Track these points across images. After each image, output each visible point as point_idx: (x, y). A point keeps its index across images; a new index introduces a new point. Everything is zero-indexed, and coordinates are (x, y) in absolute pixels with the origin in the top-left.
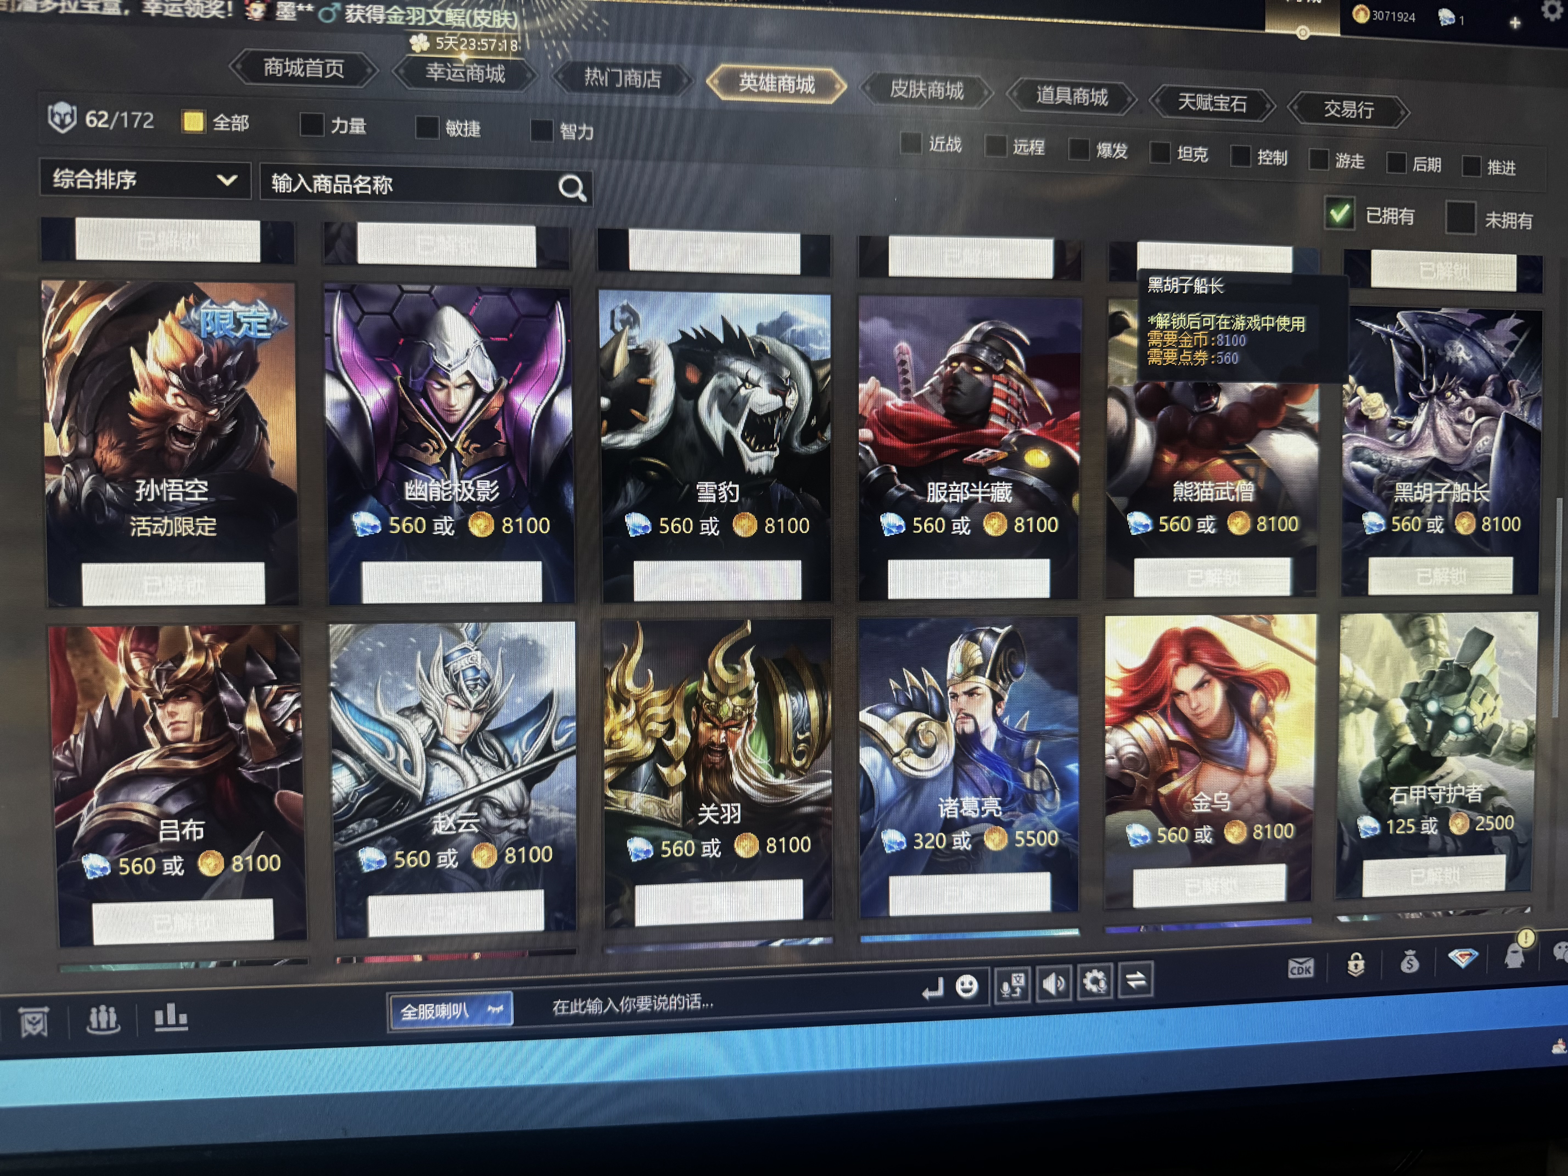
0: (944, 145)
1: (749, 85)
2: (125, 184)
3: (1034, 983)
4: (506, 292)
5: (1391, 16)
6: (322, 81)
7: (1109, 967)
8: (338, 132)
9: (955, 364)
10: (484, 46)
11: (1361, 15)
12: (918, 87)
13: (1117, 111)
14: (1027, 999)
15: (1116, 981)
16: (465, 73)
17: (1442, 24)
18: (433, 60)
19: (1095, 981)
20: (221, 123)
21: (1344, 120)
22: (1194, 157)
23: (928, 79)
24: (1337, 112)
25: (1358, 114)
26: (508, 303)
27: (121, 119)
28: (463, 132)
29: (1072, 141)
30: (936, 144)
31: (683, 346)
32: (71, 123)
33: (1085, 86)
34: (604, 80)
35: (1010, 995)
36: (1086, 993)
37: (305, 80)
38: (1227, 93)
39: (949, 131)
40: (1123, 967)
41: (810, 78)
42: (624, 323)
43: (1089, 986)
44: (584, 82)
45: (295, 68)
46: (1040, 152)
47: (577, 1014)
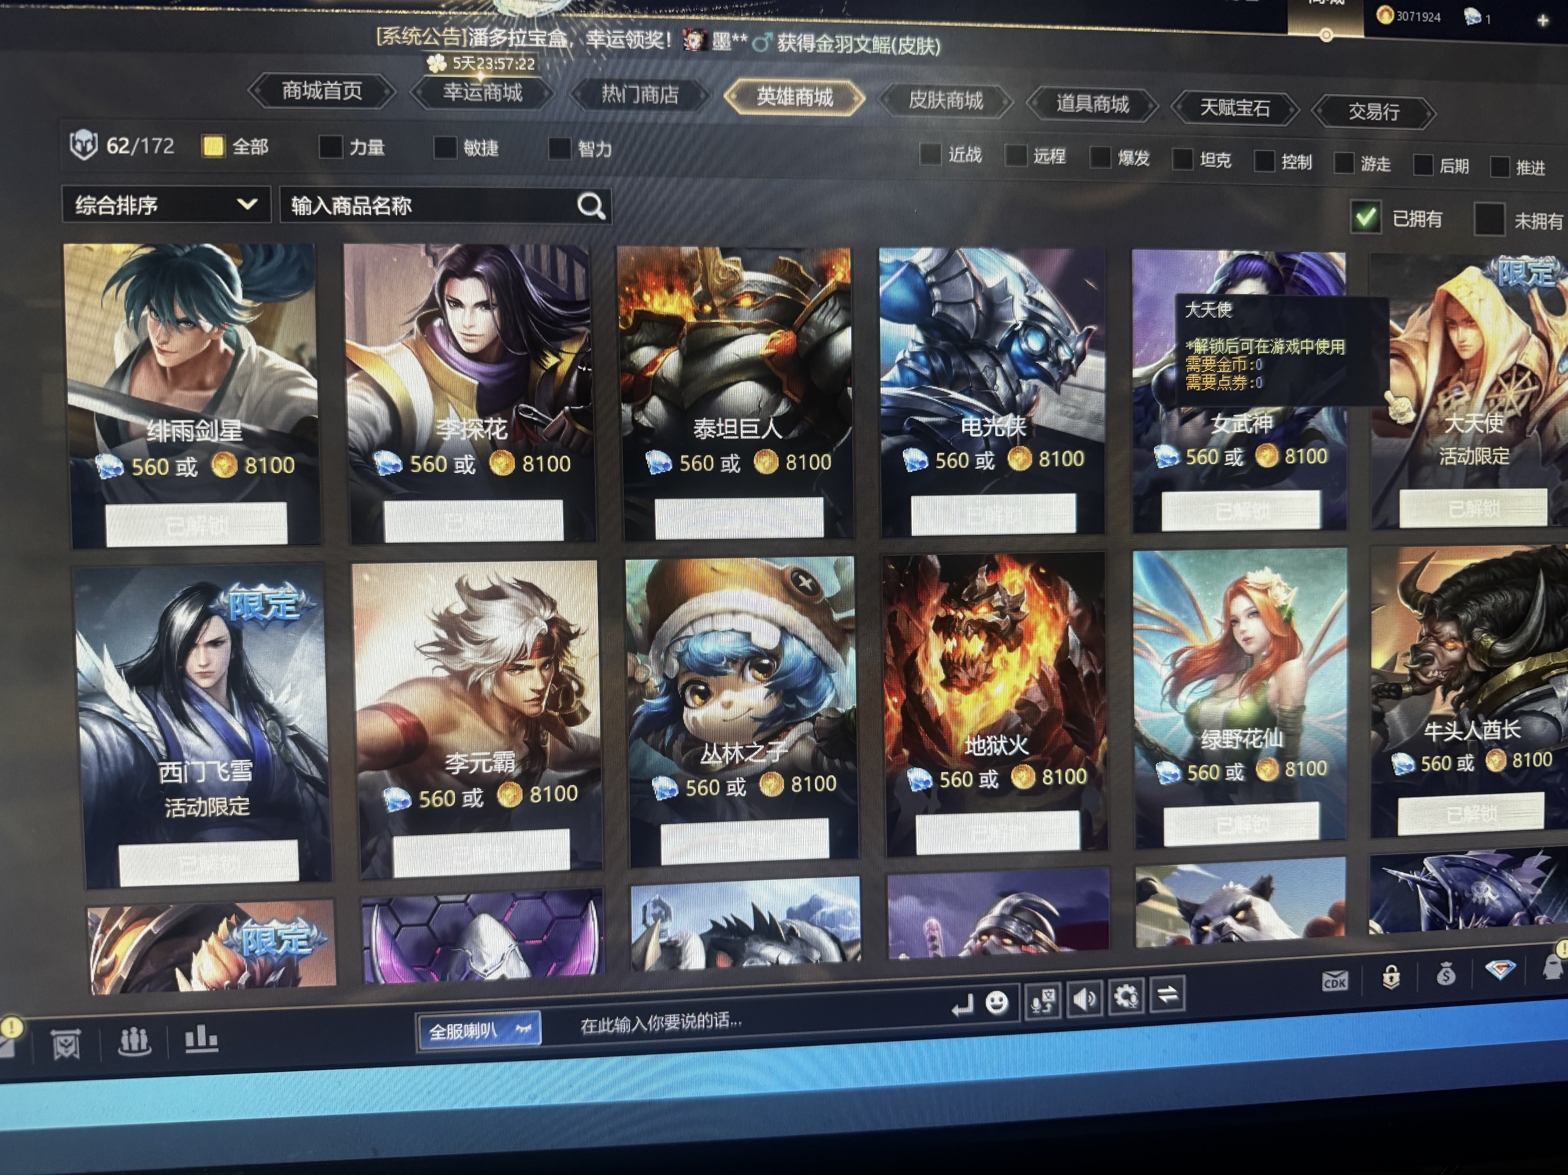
0: (964, 156)
1: (766, 99)
2: (147, 210)
3: (1065, 999)
4: (541, 896)
5: (1416, 16)
6: (341, 103)
7: (1140, 982)
8: (357, 154)
9: (984, 937)
10: (500, 65)
11: (1385, 16)
12: (937, 97)
13: (1138, 118)
14: (1057, 1015)
15: (1147, 995)
16: (482, 93)
17: (1468, 23)
18: (450, 80)
19: (1127, 996)
20: (241, 147)
21: (1370, 123)
22: (1218, 164)
23: (947, 89)
24: (1362, 114)
25: (1384, 117)
26: (543, 906)
27: (141, 145)
28: (481, 151)
29: (1093, 149)
30: (956, 155)
31: (714, 936)
32: (93, 150)
33: (1106, 93)
34: (621, 96)
35: (1041, 1010)
36: (1118, 1008)
37: (324, 103)
38: (1249, 98)
39: (969, 142)
40: (1154, 981)
41: (829, 91)
42: (656, 917)
43: (1121, 1001)
44: (602, 99)
45: (313, 91)
46: (1061, 160)
47: (606, 1033)
